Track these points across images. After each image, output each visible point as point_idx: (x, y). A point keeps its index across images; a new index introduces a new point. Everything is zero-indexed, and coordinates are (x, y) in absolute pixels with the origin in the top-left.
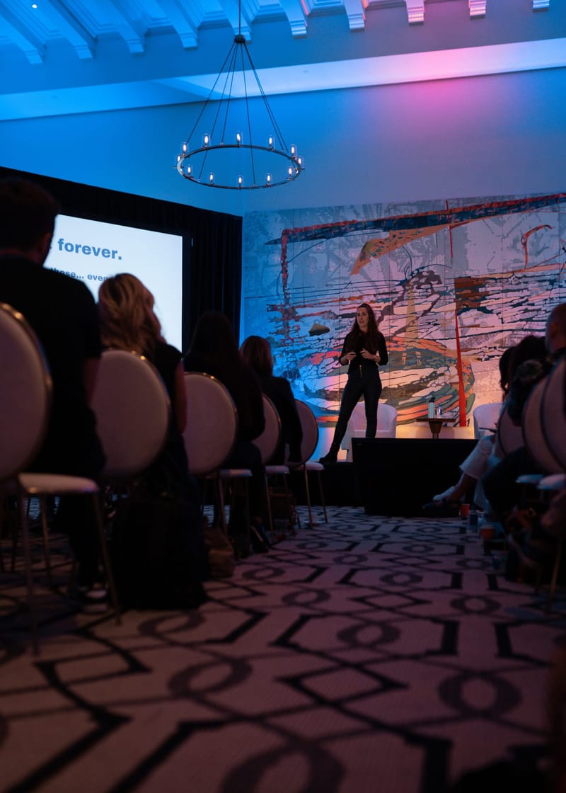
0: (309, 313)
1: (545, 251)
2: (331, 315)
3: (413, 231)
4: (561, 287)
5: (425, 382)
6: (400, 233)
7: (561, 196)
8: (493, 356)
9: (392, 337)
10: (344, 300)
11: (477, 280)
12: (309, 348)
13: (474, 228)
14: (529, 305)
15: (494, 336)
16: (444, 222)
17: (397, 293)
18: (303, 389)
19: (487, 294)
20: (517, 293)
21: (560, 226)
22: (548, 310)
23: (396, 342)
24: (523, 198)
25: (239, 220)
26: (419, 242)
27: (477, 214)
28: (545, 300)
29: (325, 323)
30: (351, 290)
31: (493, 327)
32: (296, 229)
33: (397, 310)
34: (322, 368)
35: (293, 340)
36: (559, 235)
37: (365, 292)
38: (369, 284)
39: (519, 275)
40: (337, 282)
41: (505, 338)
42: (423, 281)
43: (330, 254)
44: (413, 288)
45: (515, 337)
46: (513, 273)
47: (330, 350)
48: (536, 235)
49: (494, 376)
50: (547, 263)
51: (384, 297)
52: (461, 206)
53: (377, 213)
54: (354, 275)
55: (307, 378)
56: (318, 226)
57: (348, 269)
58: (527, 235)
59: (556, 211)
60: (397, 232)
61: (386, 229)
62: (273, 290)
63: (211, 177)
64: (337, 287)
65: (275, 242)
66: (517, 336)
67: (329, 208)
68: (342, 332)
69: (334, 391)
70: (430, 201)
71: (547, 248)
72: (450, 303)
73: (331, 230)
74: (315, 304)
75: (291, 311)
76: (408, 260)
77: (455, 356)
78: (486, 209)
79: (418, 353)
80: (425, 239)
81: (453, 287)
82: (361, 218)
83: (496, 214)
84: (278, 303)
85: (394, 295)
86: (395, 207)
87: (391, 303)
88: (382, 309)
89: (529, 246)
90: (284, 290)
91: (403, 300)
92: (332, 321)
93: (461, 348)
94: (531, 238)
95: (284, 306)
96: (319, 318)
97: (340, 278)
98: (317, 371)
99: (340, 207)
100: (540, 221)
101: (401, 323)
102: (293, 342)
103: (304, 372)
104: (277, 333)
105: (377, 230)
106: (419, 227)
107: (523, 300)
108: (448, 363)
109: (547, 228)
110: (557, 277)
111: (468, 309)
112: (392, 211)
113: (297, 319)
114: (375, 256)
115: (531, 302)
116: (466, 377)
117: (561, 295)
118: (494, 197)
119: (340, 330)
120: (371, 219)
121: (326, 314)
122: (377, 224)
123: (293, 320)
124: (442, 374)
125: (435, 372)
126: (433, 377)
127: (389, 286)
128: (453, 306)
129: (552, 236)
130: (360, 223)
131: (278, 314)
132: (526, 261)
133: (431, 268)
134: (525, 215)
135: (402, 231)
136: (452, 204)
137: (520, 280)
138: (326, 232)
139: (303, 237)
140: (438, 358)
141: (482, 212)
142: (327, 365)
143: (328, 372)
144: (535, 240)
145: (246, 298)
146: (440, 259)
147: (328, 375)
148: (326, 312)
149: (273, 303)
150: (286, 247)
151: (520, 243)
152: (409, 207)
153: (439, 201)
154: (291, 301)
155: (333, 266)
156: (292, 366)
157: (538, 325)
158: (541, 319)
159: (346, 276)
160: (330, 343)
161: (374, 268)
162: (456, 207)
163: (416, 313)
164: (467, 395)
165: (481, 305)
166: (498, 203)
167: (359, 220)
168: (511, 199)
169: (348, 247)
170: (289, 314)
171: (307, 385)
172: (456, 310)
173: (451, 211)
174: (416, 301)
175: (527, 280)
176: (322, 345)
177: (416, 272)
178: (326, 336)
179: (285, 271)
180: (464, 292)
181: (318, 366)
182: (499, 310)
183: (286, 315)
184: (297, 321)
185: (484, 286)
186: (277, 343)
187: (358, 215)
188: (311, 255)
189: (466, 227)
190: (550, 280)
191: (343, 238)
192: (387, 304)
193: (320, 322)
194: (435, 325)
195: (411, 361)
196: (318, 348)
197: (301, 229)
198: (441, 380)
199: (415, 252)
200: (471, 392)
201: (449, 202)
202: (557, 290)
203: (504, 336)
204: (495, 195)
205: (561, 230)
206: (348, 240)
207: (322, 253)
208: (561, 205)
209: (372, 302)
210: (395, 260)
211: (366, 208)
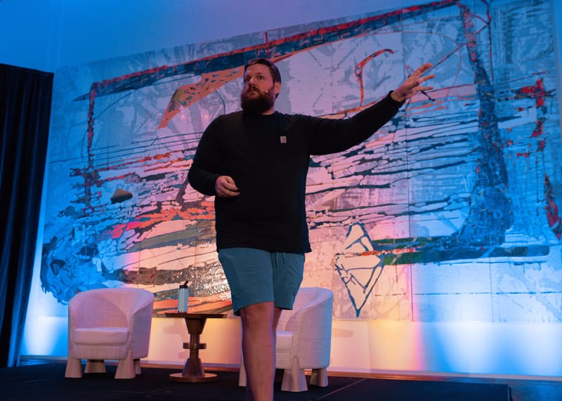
0: (112, 176)
1: (387, 81)
2: (135, 178)
3: (228, 72)
4: (407, 127)
6: (214, 76)
7: (405, 11)
8: (321, 223)
9: (200, 201)
10: (150, 159)
12: (110, 218)
14: (366, 153)
15: (322, 196)
18: (100, 269)
21: (404, 49)
22: (391, 159)
23: (205, 208)
24: (356, 20)
25: (51, 76)
26: (234, 83)
27: (301, 45)
28: (388, 145)
29: (128, 187)
30: (158, 146)
31: (321, 184)
32: (105, 81)
34: (122, 243)
35: (93, 209)
36: (404, 61)
37: (173, 149)
38: (176, 139)
40: (143, 138)
41: (337, 198)
43: (137, 106)
45: (349, 197)
46: (345, 112)
47: (132, 220)
48: (374, 65)
52: (282, 37)
53: (189, 55)
54: (162, 129)
55: (105, 256)
56: (127, 76)
57: (155, 122)
58: (363, 64)
59: (398, 31)
60: (210, 75)
61: (198, 72)
62: (78, 153)
64: (143, 144)
65: (84, 98)
66: (351, 195)
67: (140, 54)
68: (146, 198)
69: (132, 272)
70: (247, 35)
71: (389, 77)
73: (139, 80)
74: (119, 166)
75: (93, 175)
76: (222, 106)
78: (312, 37)
80: (240, 80)
82: (172, 63)
83: (324, 42)
84: (81, 167)
86: (209, 46)
89: (365, 78)
90: (88, 151)
92: (136, 185)
94: (369, 64)
95: (88, 169)
96: (121, 182)
97: (145, 134)
98: (116, 246)
99: (150, 53)
100: (379, 45)
102: (94, 211)
103: (103, 247)
104: (78, 202)
105: (188, 75)
106: (234, 67)
107: (359, 147)
109: (387, 52)
110: (402, 114)
112: (205, 51)
113: (100, 184)
114: (185, 104)
115: (368, 149)
117: (409, 138)
118: (322, 23)
119: (144, 196)
120: (183, 62)
121: (130, 176)
122: (189, 68)
123: (95, 186)
129: (395, 62)
130: (171, 67)
131: (81, 180)
132: (362, 97)
134: (359, 39)
135: (216, 73)
138: (135, 82)
139: (111, 90)
141: (308, 41)
142: (128, 239)
143: (128, 248)
144: (372, 70)
145: (51, 163)
147: (128, 251)
148: (130, 174)
149: (77, 167)
150: (94, 102)
151: (354, 75)
152: (224, 44)
153: (258, 33)
154: (95, 164)
155: (140, 119)
156: (90, 241)
157: (378, 180)
158: (382, 171)
159: (154, 131)
160: (132, 211)
161: (183, 119)
162: (277, 38)
166: (326, 29)
167: (170, 65)
168: (343, 22)
169: (157, 97)
170: (92, 179)
171: (105, 264)
173: (271, 43)
176: (124, 214)
178: (129, 203)
179: (91, 130)
181: (117, 240)
182: (328, 162)
183: (88, 180)
184: (98, 186)
186: (77, 214)
187: (168, 58)
188: (118, 109)
189: (288, 61)
191: (152, 87)
193: (123, 186)
196: (119, 218)
197: (110, 81)
199: (230, 97)
201: (269, 33)
202: (403, 131)
203: (335, 197)
204: (323, 19)
205: (406, 54)
206: (157, 89)
207: (129, 106)
208: (405, 22)
209: (180, 160)
210: (207, 108)
211: (178, 51)
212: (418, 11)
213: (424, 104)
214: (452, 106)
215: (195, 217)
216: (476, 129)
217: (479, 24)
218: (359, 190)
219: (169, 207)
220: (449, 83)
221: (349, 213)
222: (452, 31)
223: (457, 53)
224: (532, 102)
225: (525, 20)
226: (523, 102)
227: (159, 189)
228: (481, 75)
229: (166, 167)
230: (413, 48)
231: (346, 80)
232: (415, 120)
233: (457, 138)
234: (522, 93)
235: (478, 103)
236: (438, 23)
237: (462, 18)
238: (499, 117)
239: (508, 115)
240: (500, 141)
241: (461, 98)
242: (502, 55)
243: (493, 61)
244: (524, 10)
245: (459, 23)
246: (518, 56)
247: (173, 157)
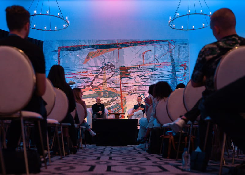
0: (68, 77)
2: (76, 78)
3: (105, 50)
4: (155, 71)
5: (109, 103)
7: (155, 41)
8: (133, 94)
9: (98, 86)
10: (81, 73)
11: (127, 67)
13: (126, 50)
14: (145, 77)
15: (133, 87)
16: (116, 47)
17: (100, 71)
19: (131, 72)
20: (141, 73)
22: (151, 79)
23: (99, 88)
24: (142, 41)
25: (43, 42)
27: (127, 45)
28: (150, 75)
29: (74, 81)
30: (83, 69)
31: (133, 84)
32: (64, 47)
33: (99, 77)
36: (154, 54)
37: (88, 70)
38: (90, 67)
39: (141, 66)
40: (78, 66)
41: (137, 88)
42: (109, 67)
43: (76, 56)
44: (105, 69)
45: (140, 88)
46: (139, 66)
48: (147, 54)
49: (133, 101)
50: (150, 63)
51: (95, 72)
52: (122, 42)
53: (93, 43)
54: (84, 64)
56: (72, 46)
57: (82, 62)
58: (144, 53)
59: (153, 46)
60: (100, 50)
61: (96, 48)
63: (35, 26)
64: (78, 68)
65: (56, 51)
67: (76, 40)
68: (80, 84)
70: (111, 40)
71: (151, 58)
72: (118, 75)
73: (76, 48)
74: (70, 74)
76: (104, 59)
77: (120, 94)
78: (130, 44)
79: (107, 92)
80: (109, 53)
81: (119, 70)
82: (87, 44)
83: (133, 45)
85: (98, 72)
86: (99, 41)
87: (97, 74)
88: (94, 76)
89: (144, 57)
91: (102, 73)
92: (76, 80)
93: (122, 91)
94: (146, 53)
96: (71, 79)
97: (79, 65)
99: (80, 40)
100: (148, 49)
101: (101, 82)
105: (92, 49)
106: (107, 49)
107: (143, 75)
108: (117, 96)
109: (150, 51)
110: (154, 67)
111: (124, 77)
112: (98, 42)
114: (92, 57)
115: (145, 76)
116: (124, 101)
117: (155, 74)
118: (133, 40)
120: (91, 45)
121: (74, 78)
122: (93, 47)
124: (115, 100)
125: (113, 99)
126: (112, 101)
127: (97, 68)
128: (119, 76)
129: (152, 54)
130: (87, 46)
132: (144, 62)
133: (111, 63)
134: (143, 46)
136: (118, 41)
137: (142, 68)
138: (74, 48)
139: (66, 50)
140: (114, 94)
141: (129, 45)
146: (115, 60)
148: (74, 77)
150: (60, 53)
151: (142, 56)
152: (104, 42)
153: (115, 40)
155: (77, 60)
157: (148, 84)
158: (149, 82)
159: (82, 64)
161: (91, 62)
162: (120, 42)
163: (106, 78)
164: (124, 107)
165: (129, 76)
166: (134, 42)
168: (139, 41)
169: (82, 54)
172: (120, 78)
173: (118, 43)
174: (106, 74)
175: (144, 68)
177: (106, 64)
178: (74, 85)
179: (59, 62)
180: (123, 71)
182: (135, 78)
185: (130, 70)
187: (86, 43)
189: (124, 49)
190: (151, 69)
191: (80, 51)
192: (96, 75)
194: (113, 82)
195: (104, 95)
197: (65, 47)
198: (115, 102)
199: (106, 57)
200: (125, 106)
201: (118, 40)
202: (154, 72)
204: (133, 39)
205: (155, 52)
206: (82, 51)
207: (73, 56)
208: (155, 44)
209: (91, 74)
210: (99, 60)
211: (89, 41)
212: (158, 41)
213: (159, 66)
214: (166, 67)
215: (96, 90)
216: (171, 73)
217: (173, 47)
218: (143, 86)
219: (88, 87)
220: (165, 61)
221: (140, 92)
222: (166, 48)
223: (167, 54)
224: (183, 68)
225: (183, 48)
226: (181, 68)
227: (84, 82)
228: (173, 60)
229: (86, 75)
230: (157, 51)
231: (140, 57)
232: (157, 69)
233: (167, 75)
234: (181, 66)
235: (172, 67)
236: (163, 45)
237: (169, 45)
238: (176, 71)
239: (178, 70)
240: (176, 77)
241: (168, 65)
242: (177, 56)
243: (176, 57)
244: (183, 46)
245: (168, 46)
246: (181, 57)
247: (89, 73)
